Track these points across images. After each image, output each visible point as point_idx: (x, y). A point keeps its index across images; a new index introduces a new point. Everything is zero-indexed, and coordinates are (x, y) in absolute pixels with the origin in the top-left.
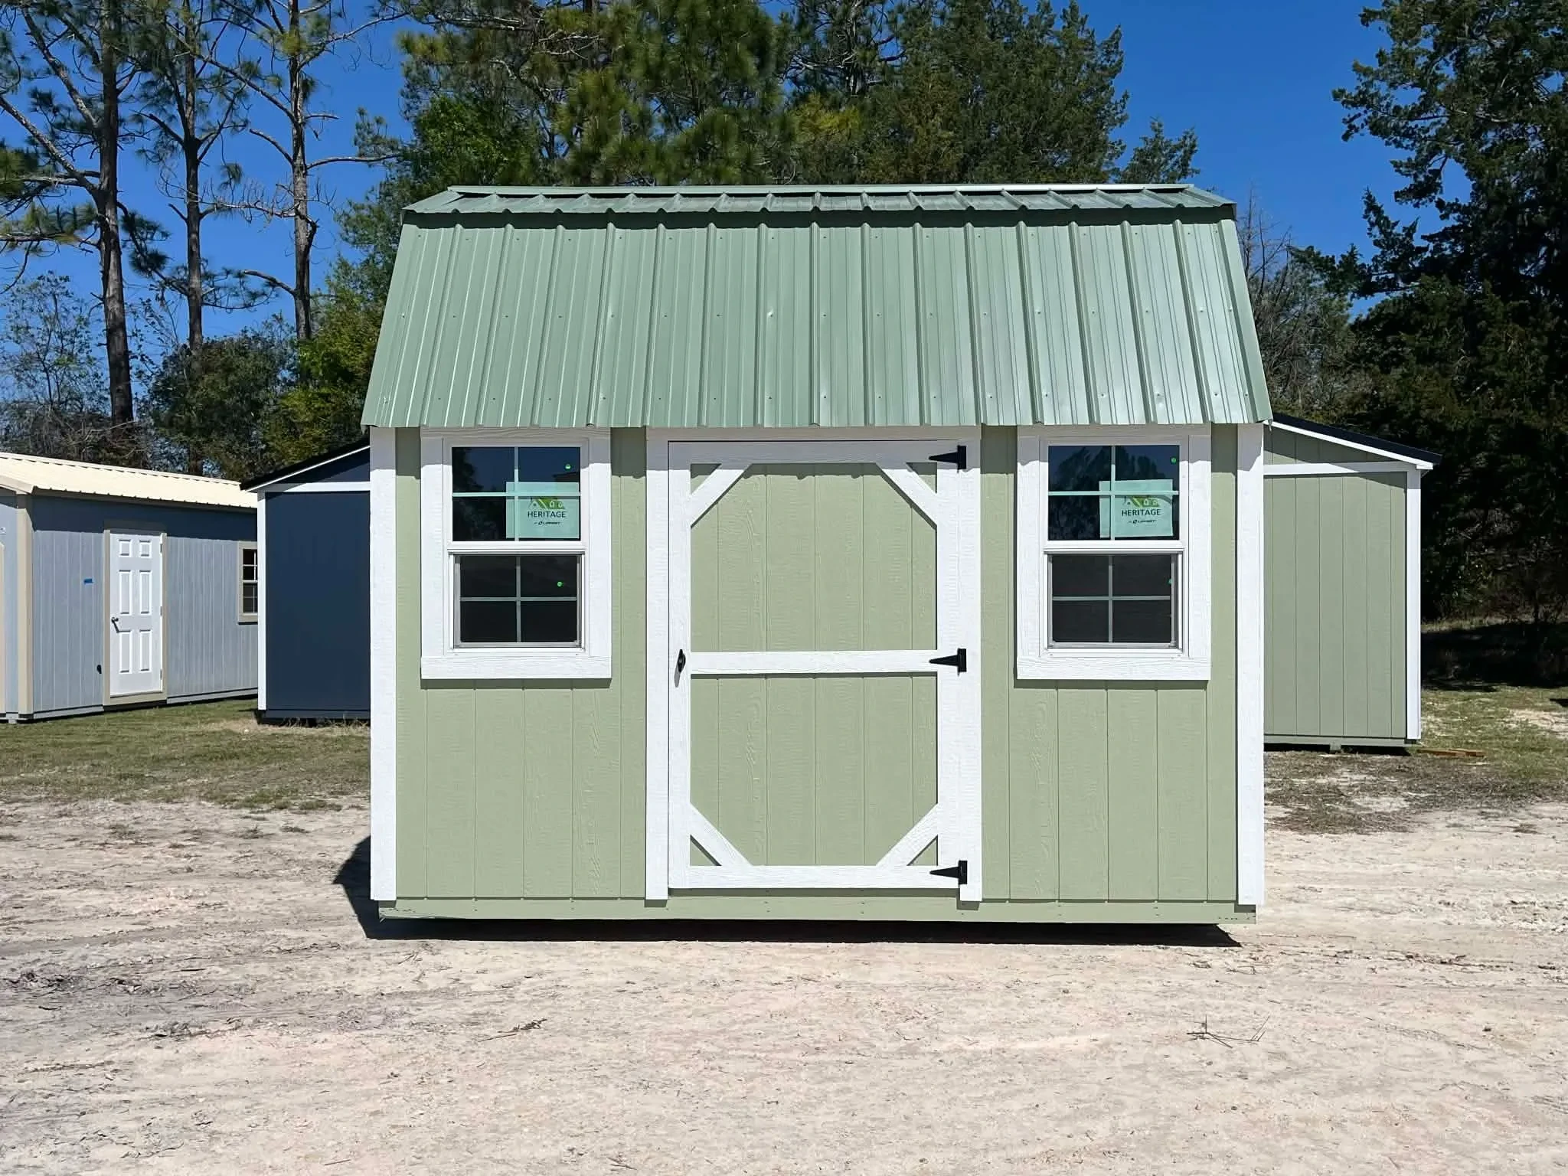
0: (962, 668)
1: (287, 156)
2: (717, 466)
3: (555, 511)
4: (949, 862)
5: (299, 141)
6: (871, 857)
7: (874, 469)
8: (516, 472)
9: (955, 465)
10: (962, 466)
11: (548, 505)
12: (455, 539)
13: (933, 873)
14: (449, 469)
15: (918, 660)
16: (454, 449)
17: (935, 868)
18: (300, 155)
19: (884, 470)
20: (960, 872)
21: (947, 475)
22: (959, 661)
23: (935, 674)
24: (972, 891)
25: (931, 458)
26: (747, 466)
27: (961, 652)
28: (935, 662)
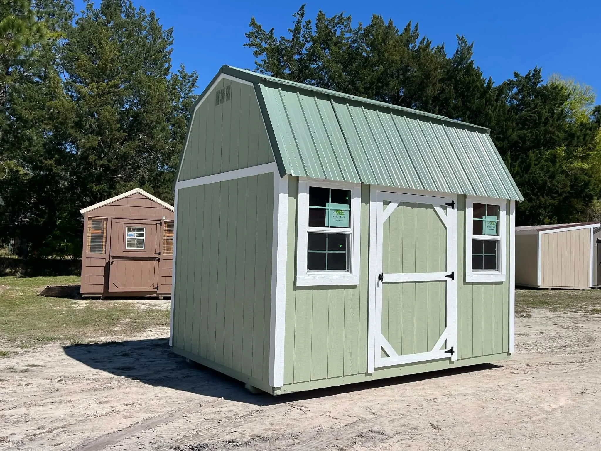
0: (453, 279)
2: (390, 202)
3: (342, 216)
4: (449, 348)
6: (429, 349)
7: (431, 207)
8: (330, 198)
9: (451, 207)
10: (453, 208)
11: (339, 213)
12: (310, 226)
13: (446, 352)
14: (308, 195)
16: (310, 187)
17: (446, 350)
19: (435, 208)
20: (451, 351)
22: (452, 276)
23: (446, 281)
24: (454, 357)
25: (446, 204)
26: (399, 202)
27: (453, 273)
28: (446, 276)
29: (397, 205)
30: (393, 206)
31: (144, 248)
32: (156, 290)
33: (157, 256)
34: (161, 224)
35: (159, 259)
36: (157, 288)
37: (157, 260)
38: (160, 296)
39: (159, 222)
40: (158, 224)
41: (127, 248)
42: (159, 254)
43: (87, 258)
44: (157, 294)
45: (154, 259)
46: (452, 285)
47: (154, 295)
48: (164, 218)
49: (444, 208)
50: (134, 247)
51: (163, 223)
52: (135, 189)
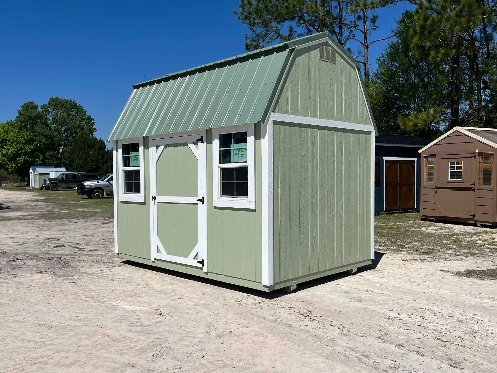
0: (203, 203)
1: (362, 43)
2: (160, 146)
3: (137, 159)
4: (200, 259)
5: (366, 38)
7: (185, 144)
8: (131, 149)
9: (201, 142)
10: (202, 142)
11: (136, 157)
12: (123, 167)
13: (198, 262)
14: (122, 149)
15: (193, 200)
16: (122, 145)
18: (366, 42)
19: (188, 144)
20: (202, 263)
21: (200, 144)
22: (202, 200)
23: (198, 204)
24: (205, 269)
25: (197, 140)
26: (165, 145)
27: (203, 198)
28: (198, 200)
29: (164, 147)
30: (161, 148)
31: (462, 180)
32: (472, 217)
33: (472, 186)
34: (475, 157)
35: (474, 189)
36: (474, 216)
37: (472, 190)
38: (477, 223)
39: (473, 155)
40: (473, 157)
41: (449, 179)
42: (474, 184)
43: (424, 188)
44: (475, 221)
45: (469, 189)
46: (202, 208)
47: (473, 222)
48: (477, 151)
49: (195, 143)
50: (455, 178)
51: (477, 156)
52: (454, 128)
